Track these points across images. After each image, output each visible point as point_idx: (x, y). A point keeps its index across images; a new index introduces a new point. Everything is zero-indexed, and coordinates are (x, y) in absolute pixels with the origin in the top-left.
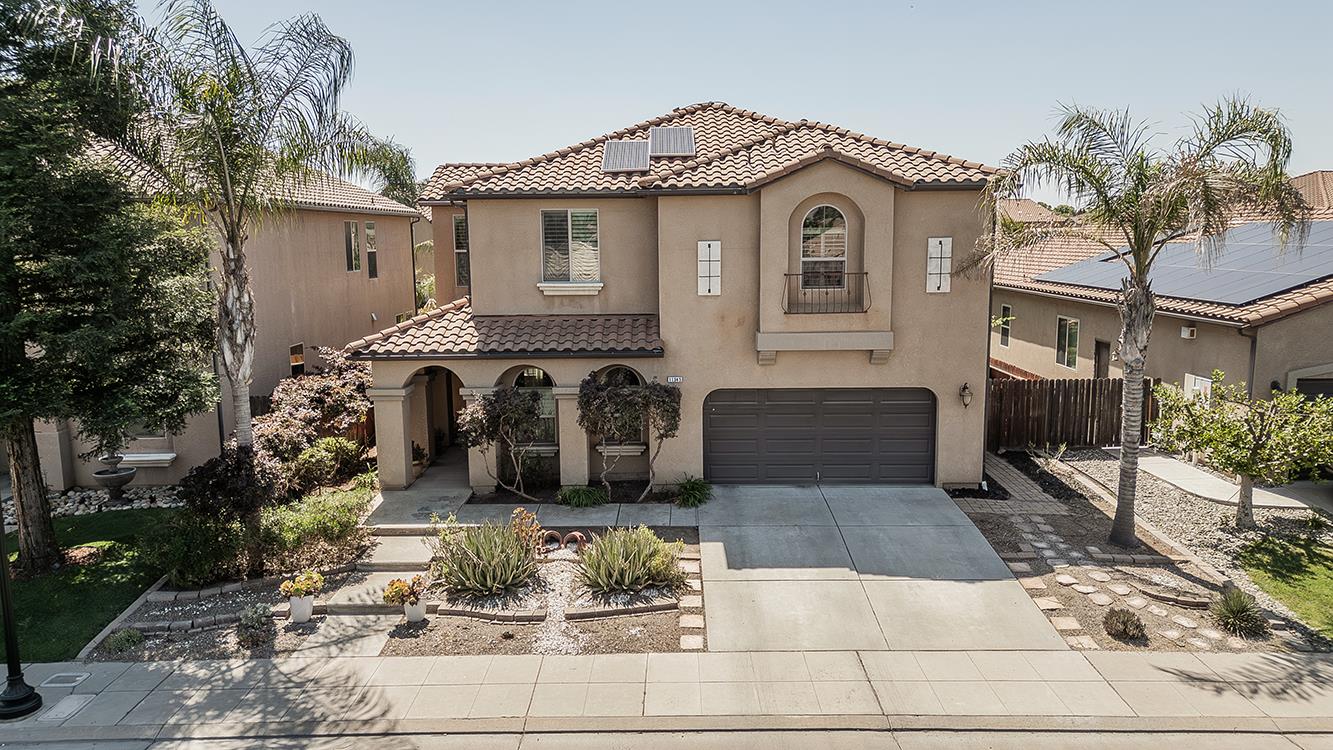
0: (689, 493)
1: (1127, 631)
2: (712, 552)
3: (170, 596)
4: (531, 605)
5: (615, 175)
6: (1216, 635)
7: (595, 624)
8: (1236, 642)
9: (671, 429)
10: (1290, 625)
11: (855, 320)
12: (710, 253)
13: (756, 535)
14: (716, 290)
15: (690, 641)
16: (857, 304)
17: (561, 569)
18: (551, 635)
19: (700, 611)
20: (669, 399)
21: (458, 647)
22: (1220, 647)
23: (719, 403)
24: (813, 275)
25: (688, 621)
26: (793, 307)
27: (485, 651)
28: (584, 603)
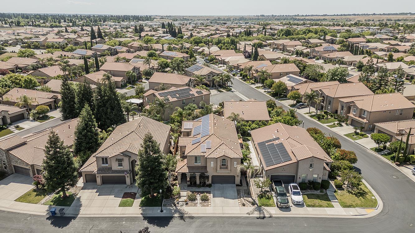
0: (210, 186)
1: (244, 205)
2: (212, 195)
3: (166, 200)
4: (196, 202)
5: (202, 152)
6: (250, 205)
7: (202, 204)
8: (252, 206)
9: (208, 181)
10: (257, 204)
11: (227, 170)
12: (212, 163)
13: (216, 192)
14: (213, 166)
15: (210, 206)
16: (227, 168)
17: (198, 197)
18: (198, 205)
19: (210, 202)
20: (208, 177)
21: (191, 206)
22: (250, 206)
23: (213, 177)
24: (223, 165)
25: (209, 203)
26: (221, 168)
27: (194, 206)
28: (201, 202)
